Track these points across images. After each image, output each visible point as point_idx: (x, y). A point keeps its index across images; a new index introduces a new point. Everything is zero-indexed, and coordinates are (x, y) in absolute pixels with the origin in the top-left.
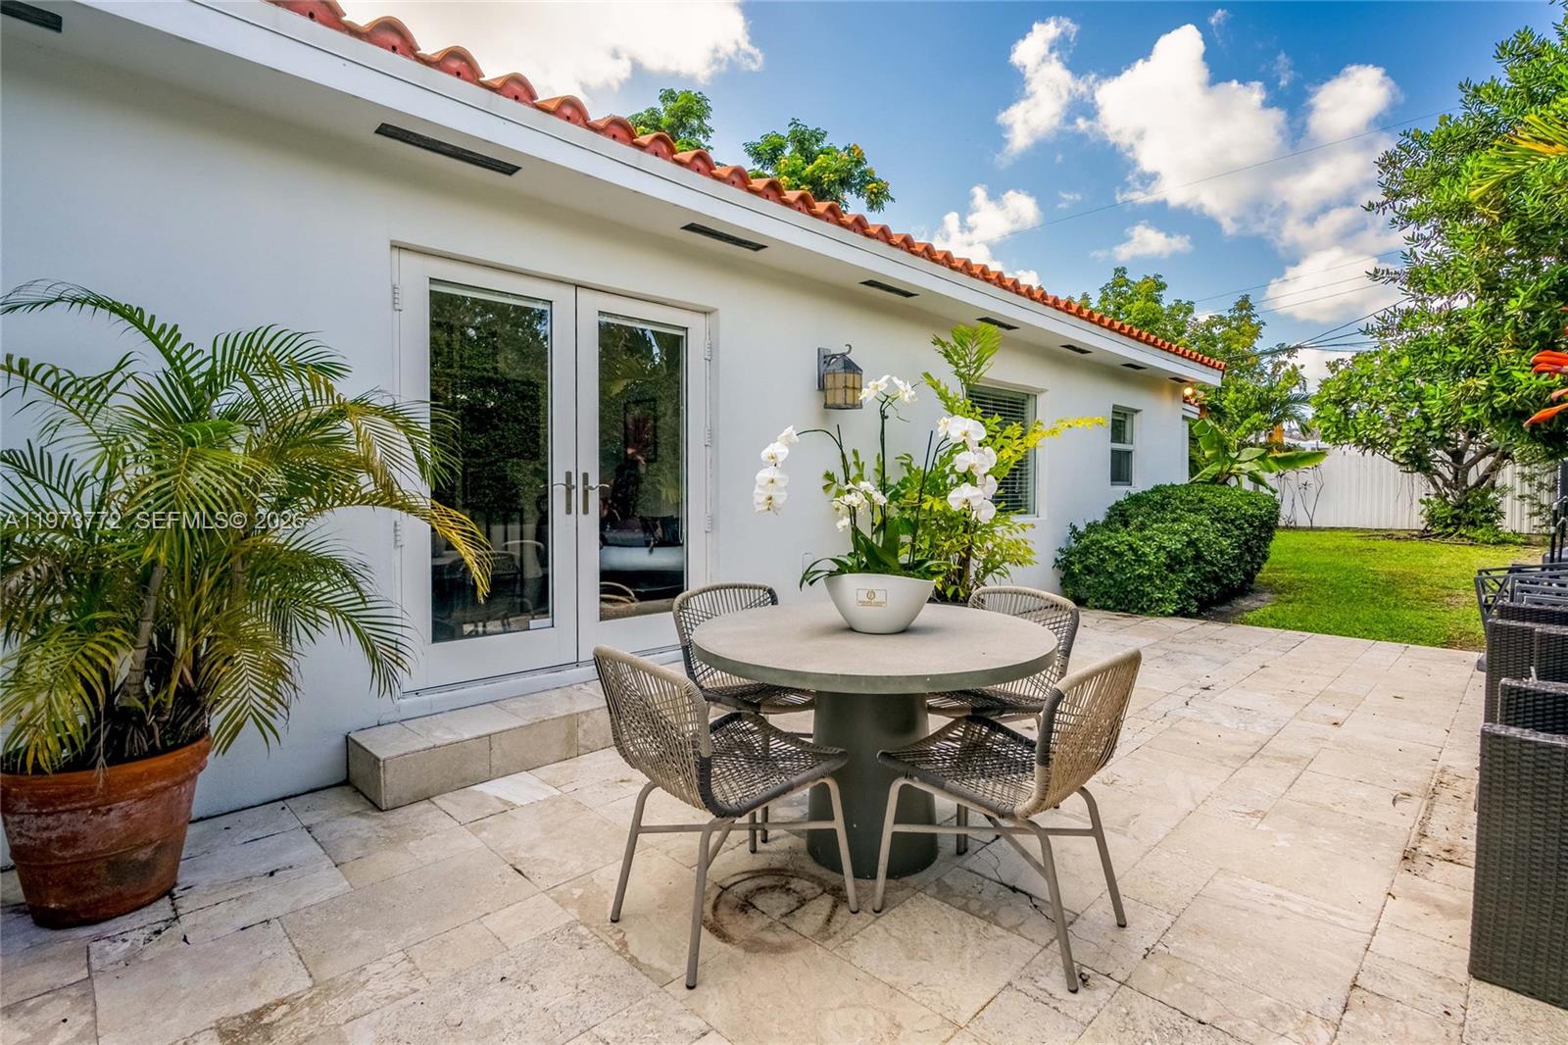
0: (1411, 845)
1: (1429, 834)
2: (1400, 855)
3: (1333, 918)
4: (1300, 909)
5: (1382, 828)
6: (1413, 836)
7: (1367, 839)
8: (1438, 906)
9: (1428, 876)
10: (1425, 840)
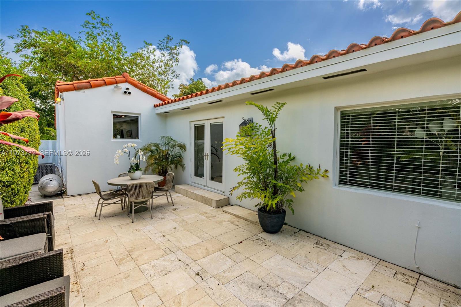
0: (73, 254)
1: (71, 259)
2: (74, 250)
3: (77, 234)
4: (82, 232)
5: (81, 254)
6: (74, 256)
7: (82, 250)
8: (63, 244)
9: (67, 249)
10: (71, 257)
